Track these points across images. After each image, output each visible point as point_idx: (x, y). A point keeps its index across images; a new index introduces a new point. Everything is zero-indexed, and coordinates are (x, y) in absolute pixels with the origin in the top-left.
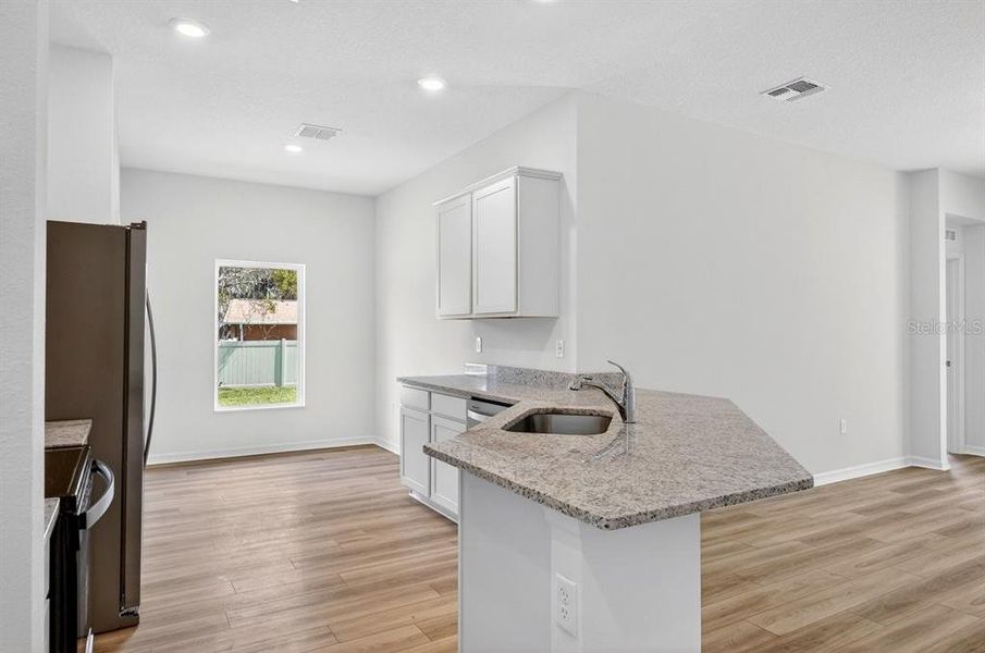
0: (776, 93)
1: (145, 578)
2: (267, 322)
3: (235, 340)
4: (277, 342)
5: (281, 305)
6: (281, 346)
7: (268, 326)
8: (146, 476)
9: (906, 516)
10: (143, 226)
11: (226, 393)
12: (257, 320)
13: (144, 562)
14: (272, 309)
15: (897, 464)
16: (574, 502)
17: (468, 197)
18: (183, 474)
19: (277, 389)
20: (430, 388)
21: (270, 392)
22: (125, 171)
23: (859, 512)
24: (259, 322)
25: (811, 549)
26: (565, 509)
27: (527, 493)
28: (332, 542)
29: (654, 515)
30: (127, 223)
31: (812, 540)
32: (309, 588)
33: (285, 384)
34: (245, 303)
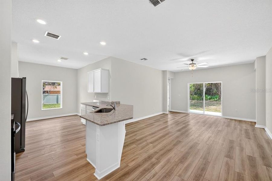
0: (142, 59)
1: (26, 143)
2: (55, 90)
3: (47, 94)
4: (57, 95)
5: (58, 87)
6: (58, 95)
7: (55, 91)
8: (26, 124)
9: (160, 121)
10: (25, 78)
11: (45, 105)
12: (52, 90)
13: (26, 140)
14: (56, 88)
15: (161, 113)
16: (98, 123)
17: (93, 72)
18: (34, 122)
19: (57, 104)
20: (86, 105)
21: (55, 105)
22: (20, 62)
23: (154, 121)
24: (53, 90)
25: (146, 126)
26: (97, 124)
27: (93, 122)
28: (67, 133)
29: (108, 124)
30: (21, 77)
31: (146, 125)
32: (61, 141)
33: (59, 103)
34: (50, 86)
